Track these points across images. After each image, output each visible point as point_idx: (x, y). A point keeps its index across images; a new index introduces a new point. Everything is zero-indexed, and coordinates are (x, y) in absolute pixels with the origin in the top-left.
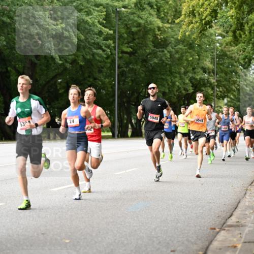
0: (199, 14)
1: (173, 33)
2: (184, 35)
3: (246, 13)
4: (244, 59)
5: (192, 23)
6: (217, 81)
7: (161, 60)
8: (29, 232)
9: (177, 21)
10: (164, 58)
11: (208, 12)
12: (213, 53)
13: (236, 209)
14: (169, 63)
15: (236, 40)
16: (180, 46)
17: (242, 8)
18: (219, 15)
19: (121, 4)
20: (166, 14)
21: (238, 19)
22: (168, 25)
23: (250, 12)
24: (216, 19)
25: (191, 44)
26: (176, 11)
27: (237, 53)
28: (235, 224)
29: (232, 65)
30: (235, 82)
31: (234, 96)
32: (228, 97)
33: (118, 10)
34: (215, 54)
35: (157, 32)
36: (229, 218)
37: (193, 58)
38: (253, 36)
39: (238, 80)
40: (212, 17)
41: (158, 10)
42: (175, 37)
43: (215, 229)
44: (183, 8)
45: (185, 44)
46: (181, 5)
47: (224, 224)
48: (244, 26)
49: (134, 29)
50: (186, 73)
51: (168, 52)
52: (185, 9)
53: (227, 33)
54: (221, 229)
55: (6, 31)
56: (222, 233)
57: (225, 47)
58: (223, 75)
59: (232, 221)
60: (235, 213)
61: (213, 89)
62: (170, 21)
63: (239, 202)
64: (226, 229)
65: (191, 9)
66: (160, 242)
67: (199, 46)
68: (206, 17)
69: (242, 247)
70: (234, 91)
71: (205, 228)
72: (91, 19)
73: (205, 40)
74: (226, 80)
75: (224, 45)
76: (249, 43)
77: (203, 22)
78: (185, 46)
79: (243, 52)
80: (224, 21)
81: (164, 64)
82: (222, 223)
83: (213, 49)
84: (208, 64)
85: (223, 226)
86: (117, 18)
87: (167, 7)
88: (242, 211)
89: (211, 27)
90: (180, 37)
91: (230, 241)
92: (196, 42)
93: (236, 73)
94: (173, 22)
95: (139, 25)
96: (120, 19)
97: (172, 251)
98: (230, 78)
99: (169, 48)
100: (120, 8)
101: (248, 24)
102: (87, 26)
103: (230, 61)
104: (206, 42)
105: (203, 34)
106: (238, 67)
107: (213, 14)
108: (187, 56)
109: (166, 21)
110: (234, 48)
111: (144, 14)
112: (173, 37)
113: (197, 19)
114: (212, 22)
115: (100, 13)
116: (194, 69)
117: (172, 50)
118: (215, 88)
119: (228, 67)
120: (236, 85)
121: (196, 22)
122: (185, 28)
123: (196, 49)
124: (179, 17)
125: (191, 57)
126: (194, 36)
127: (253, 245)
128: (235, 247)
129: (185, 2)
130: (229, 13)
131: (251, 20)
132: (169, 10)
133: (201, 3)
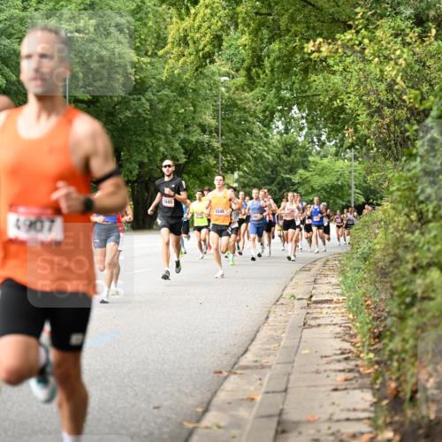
0: (194, 43)
1: (154, 72)
2: (172, 75)
3: (265, 41)
4: (264, 111)
5: (184, 56)
6: (223, 145)
7: (136, 112)
9: (160, 53)
10: (140, 110)
11: (207, 39)
12: (215, 101)
13: (253, 340)
14: (149, 117)
15: (251, 82)
16: (166, 92)
17: (260, 34)
18: (224, 43)
20: (143, 41)
21: (254, 50)
22: (146, 60)
23: (272, 40)
24: (220, 50)
25: (182, 88)
26: (159, 37)
27: (253, 102)
28: (252, 364)
29: (245, 121)
30: (249, 147)
31: (249, 167)
32: (239, 169)
34: (219, 103)
36: (242, 355)
37: (185, 110)
38: (276, 75)
39: (255, 143)
40: (214, 46)
42: (157, 77)
43: (221, 372)
44: (169, 33)
45: (173, 88)
46: (166, 28)
47: (235, 364)
48: (263, 61)
50: (174, 133)
51: (147, 100)
52: (173, 31)
53: (237, 71)
54: (231, 372)
56: (233, 378)
57: (234, 93)
58: (232, 135)
59: (248, 359)
60: (251, 348)
61: (216, 157)
62: (149, 53)
63: (258, 331)
64: (239, 372)
65: (182, 35)
66: (137, 394)
67: (194, 90)
68: (205, 46)
69: (262, 399)
70: (249, 160)
71: (207, 372)
73: (204, 82)
74: (235, 143)
75: (233, 89)
76: (270, 87)
77: (201, 54)
78: (172, 92)
79: (263, 100)
80: (232, 52)
81: (141, 119)
82: (232, 363)
83: (217, 96)
84: (208, 119)
85: (233, 368)
87: (146, 30)
88: (262, 344)
89: (212, 62)
90: (164, 76)
91: (245, 390)
92: (190, 85)
93: (252, 133)
94: (154, 55)
97: (155, 408)
98: (242, 142)
99: (149, 94)
101: (269, 57)
103: (242, 113)
104: (206, 85)
105: (201, 72)
106: (254, 123)
107: (216, 42)
108: (176, 106)
109: (143, 53)
110: (248, 95)
112: (154, 78)
113: (191, 49)
114: (214, 53)
116: (187, 126)
117: (153, 97)
118: (220, 155)
119: (239, 124)
120: (252, 152)
121: (190, 54)
122: (174, 64)
123: (190, 96)
124: (164, 47)
125: (182, 107)
126: (187, 76)
127: (279, 397)
128: (252, 399)
129: (172, 23)
130: (240, 40)
131: (273, 51)
132: (147, 35)
133: (196, 24)
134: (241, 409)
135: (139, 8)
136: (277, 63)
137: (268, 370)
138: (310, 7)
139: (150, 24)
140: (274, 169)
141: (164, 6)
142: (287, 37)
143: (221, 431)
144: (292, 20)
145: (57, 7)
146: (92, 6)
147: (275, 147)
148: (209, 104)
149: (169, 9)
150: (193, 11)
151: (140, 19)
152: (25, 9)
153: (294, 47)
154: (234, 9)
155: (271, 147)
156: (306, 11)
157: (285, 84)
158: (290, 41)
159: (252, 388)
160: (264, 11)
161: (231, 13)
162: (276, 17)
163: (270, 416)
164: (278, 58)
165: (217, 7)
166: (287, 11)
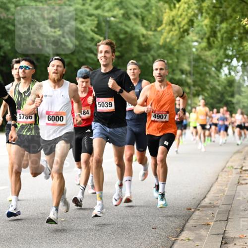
0: (178, 24)
1: (155, 40)
2: (165, 41)
3: (218, 22)
4: (217, 62)
5: (172, 31)
6: (194, 81)
7: (145, 63)
8: (30, 211)
9: (159, 29)
10: (147, 61)
12: (189, 56)
13: (209, 191)
15: (210, 46)
16: (162, 51)
17: (215, 18)
18: (195, 24)
19: (110, 14)
20: (149, 23)
21: (212, 28)
22: (151, 33)
23: (222, 22)
24: (193, 27)
25: (170, 49)
26: (158, 20)
28: (208, 205)
29: (207, 67)
30: (208, 83)
31: (208, 94)
32: (203, 95)
33: (108, 19)
34: (191, 58)
35: (142, 39)
36: (203, 200)
37: (173, 62)
38: (224, 42)
39: (212, 80)
40: (189, 26)
41: (143, 20)
42: (158, 43)
43: (190, 209)
44: (164, 18)
45: (166, 48)
46: (162, 15)
48: (217, 34)
49: (122, 36)
51: (151, 55)
52: (166, 18)
53: (202, 39)
54: (196, 209)
55: (10, 37)
56: (197, 212)
57: (200, 52)
58: (198, 76)
59: (206, 202)
60: (208, 196)
61: (189, 88)
62: (153, 29)
63: (212, 186)
64: (201, 209)
65: (171, 19)
66: (143, 221)
67: (178, 51)
68: (184, 25)
69: (213, 225)
70: (208, 90)
71: (183, 209)
72: (84, 27)
73: (183, 46)
74: (201, 80)
75: (200, 50)
76: (221, 48)
77: (182, 30)
78: (165, 50)
79: (216, 56)
80: (199, 29)
82: (197, 204)
83: (190, 53)
84: (185, 66)
85: (197, 207)
86: (107, 26)
87: (150, 16)
88: (214, 193)
89: (188, 34)
90: (161, 42)
91: (204, 219)
92: (175, 47)
93: (210, 74)
94: (155, 30)
95: (126, 33)
96: (110, 27)
97: (153, 229)
98: (204, 79)
99: (152, 53)
100: (110, 17)
101: (220, 31)
102: (81, 33)
103: (204, 64)
105: (182, 41)
106: (211, 69)
107: (190, 23)
109: (149, 29)
110: (208, 53)
111: (131, 23)
112: (155, 43)
113: (176, 27)
114: (189, 29)
115: (92, 22)
116: (173, 71)
118: (192, 88)
119: (203, 69)
120: (210, 85)
121: (176, 30)
122: (166, 35)
123: (176, 53)
124: (160, 26)
125: (171, 60)
126: (174, 42)
127: (223, 224)
128: (209, 224)
129: (165, 12)
130: (204, 22)
131: (223, 28)
132: (152, 19)
133: (179, 13)
134: (202, 230)
135: (147, 4)
136: (225, 35)
137: (217, 208)
138: (244, 4)
139: (154, 13)
140: (222, 95)
141: (161, 3)
142: (231, 21)
143: (190, 242)
144: (234, 11)
145: (102, 3)
146: (121, 3)
147: (223, 82)
148: (186, 58)
149: (164, 4)
150: (177, 6)
151: (148, 10)
152: (84, 5)
153: (235, 27)
154: (201, 4)
155: (221, 82)
156: (242, 5)
157: (230, 47)
158: (232, 23)
159: (208, 219)
160: (218, 6)
161: (199, 7)
162: (225, 9)
163: (218, 234)
164: (226, 32)
165: (191, 4)
166: (231, 5)
